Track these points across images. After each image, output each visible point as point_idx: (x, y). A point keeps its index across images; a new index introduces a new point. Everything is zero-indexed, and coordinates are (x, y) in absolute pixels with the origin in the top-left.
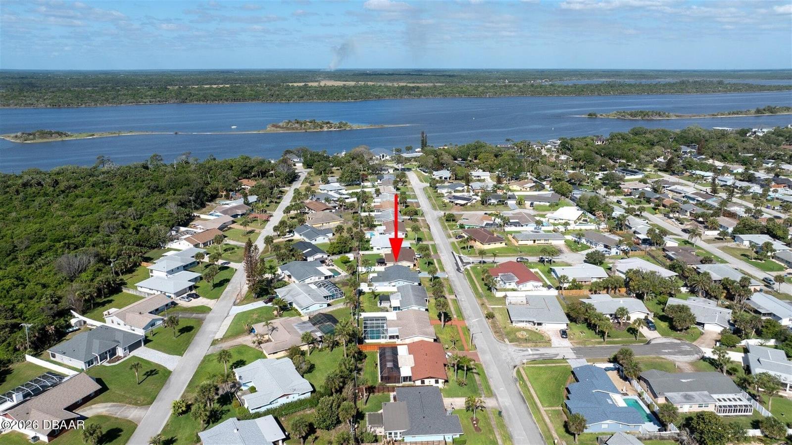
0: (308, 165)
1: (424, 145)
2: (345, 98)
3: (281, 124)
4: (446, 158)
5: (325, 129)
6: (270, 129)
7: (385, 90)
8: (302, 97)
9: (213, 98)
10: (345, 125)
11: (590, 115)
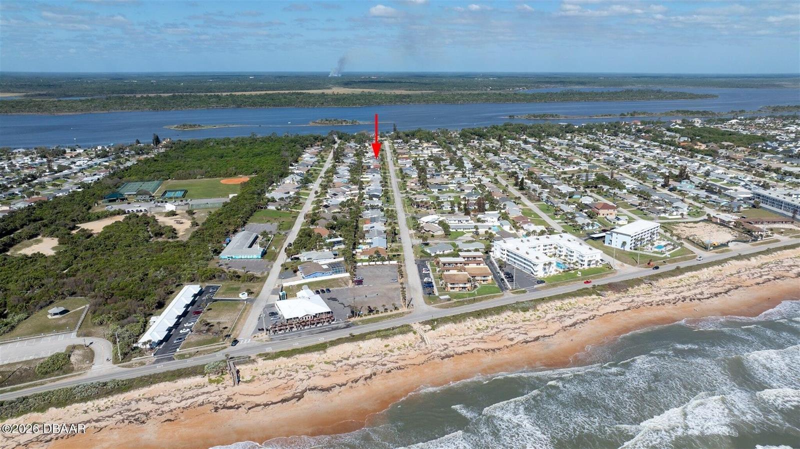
0: (340, 138)
1: (395, 130)
2: (354, 104)
3: (318, 121)
4: (401, 134)
5: (344, 124)
6: (311, 124)
7: (383, 98)
8: (323, 104)
9: (259, 104)
10: (356, 122)
11: (510, 116)
